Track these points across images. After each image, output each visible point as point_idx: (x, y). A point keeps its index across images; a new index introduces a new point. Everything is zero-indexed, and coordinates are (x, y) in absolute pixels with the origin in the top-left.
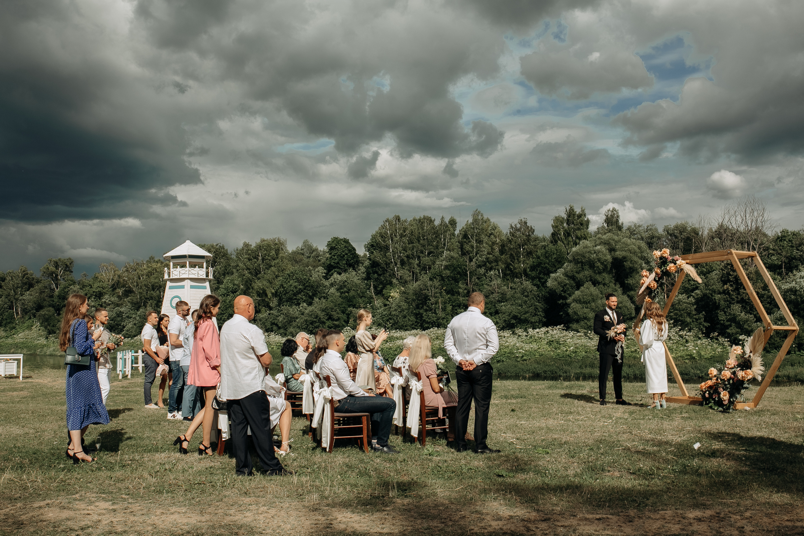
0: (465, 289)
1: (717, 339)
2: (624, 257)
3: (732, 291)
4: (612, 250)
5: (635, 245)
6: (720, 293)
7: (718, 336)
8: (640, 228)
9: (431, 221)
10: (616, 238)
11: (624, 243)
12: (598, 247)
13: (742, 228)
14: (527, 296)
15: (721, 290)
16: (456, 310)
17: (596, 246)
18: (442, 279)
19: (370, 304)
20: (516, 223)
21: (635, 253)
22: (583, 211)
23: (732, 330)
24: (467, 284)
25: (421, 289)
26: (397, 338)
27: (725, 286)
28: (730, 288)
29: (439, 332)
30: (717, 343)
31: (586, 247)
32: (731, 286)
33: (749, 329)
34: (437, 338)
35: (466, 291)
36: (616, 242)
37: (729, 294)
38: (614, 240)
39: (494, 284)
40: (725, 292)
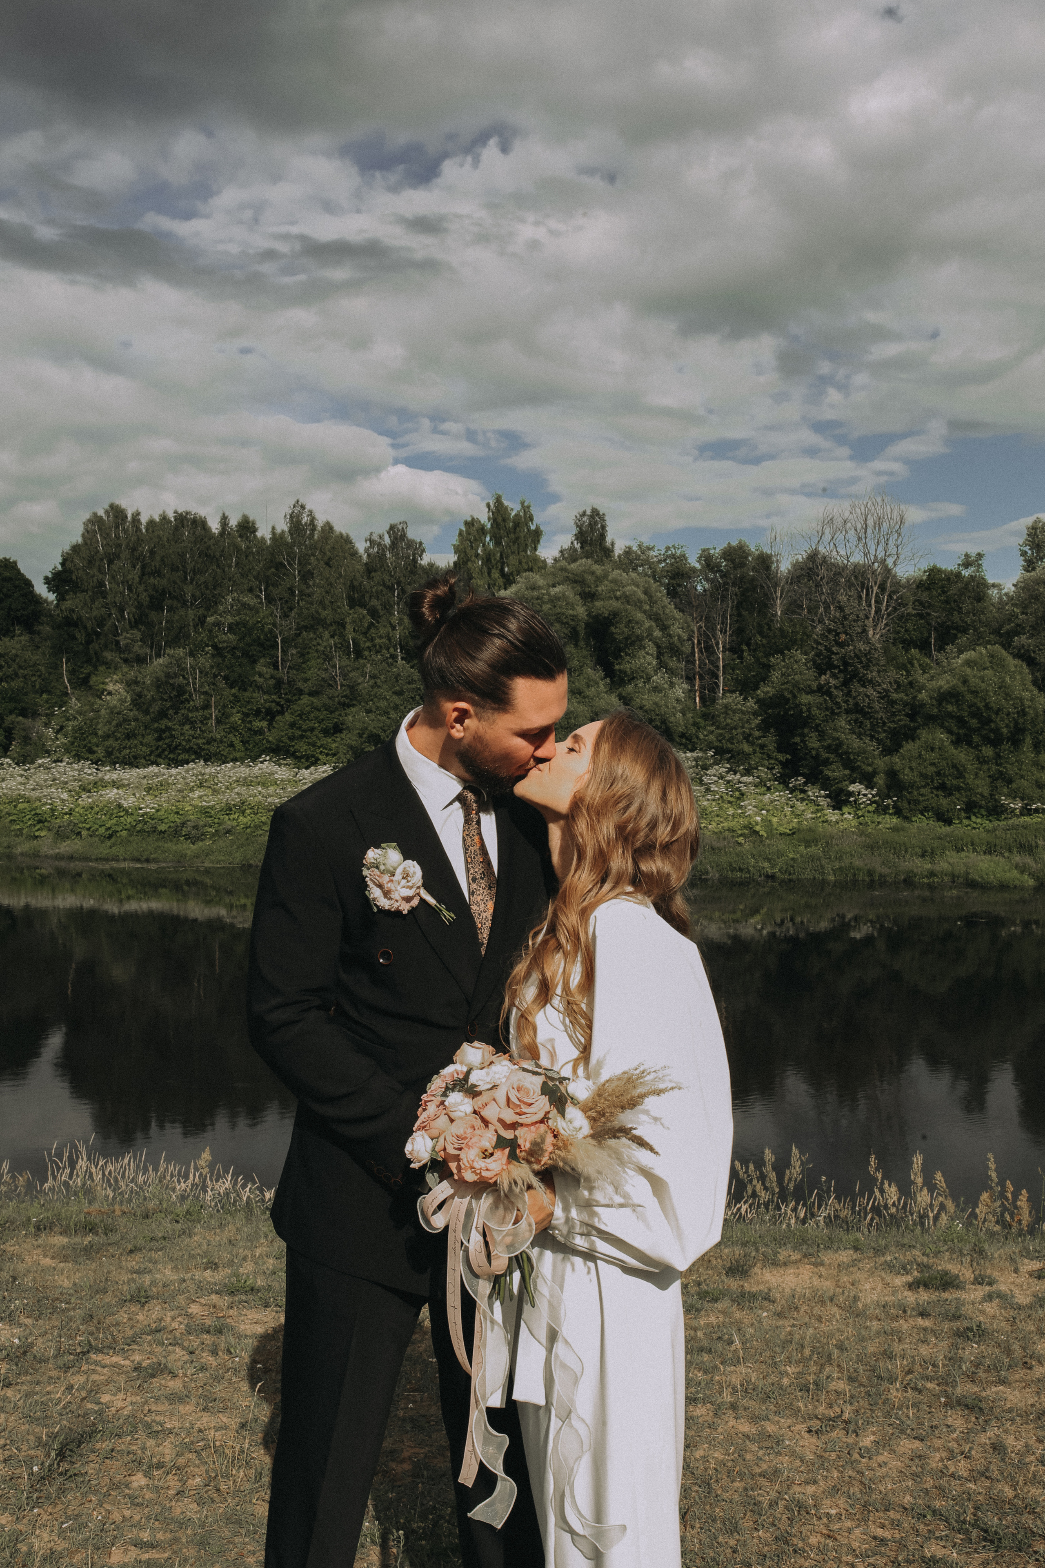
0: (272, 677)
1: (804, 791)
2: (615, 614)
3: (836, 688)
4: (589, 596)
5: (638, 586)
6: (811, 692)
7: (805, 784)
8: (652, 553)
9: (199, 524)
10: (598, 569)
11: (615, 581)
12: (557, 589)
13: (857, 558)
14: (400, 693)
15: (814, 686)
16: (250, 722)
17: (554, 586)
18: (218, 651)
19: (60, 707)
20: (381, 533)
21: (638, 604)
22: (526, 508)
23: (835, 771)
24: (276, 667)
25: (168, 676)
26: (115, 784)
27: (823, 677)
28: (833, 682)
29: (208, 771)
30: (803, 800)
31: (533, 588)
32: (834, 676)
33: (870, 769)
34: (201, 786)
35: (272, 682)
36: (599, 580)
37: (829, 693)
38: (593, 573)
39: (335, 666)
40: (822, 690)
